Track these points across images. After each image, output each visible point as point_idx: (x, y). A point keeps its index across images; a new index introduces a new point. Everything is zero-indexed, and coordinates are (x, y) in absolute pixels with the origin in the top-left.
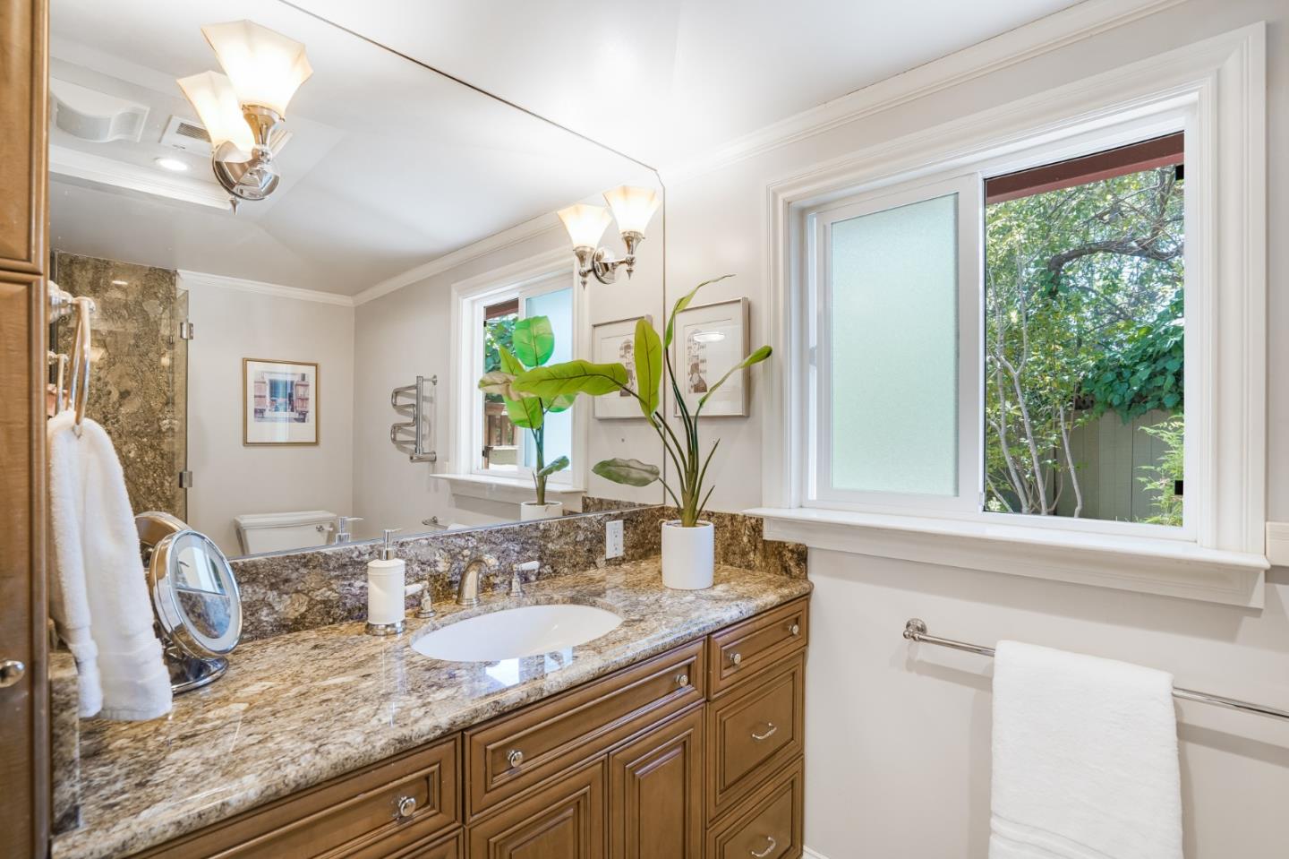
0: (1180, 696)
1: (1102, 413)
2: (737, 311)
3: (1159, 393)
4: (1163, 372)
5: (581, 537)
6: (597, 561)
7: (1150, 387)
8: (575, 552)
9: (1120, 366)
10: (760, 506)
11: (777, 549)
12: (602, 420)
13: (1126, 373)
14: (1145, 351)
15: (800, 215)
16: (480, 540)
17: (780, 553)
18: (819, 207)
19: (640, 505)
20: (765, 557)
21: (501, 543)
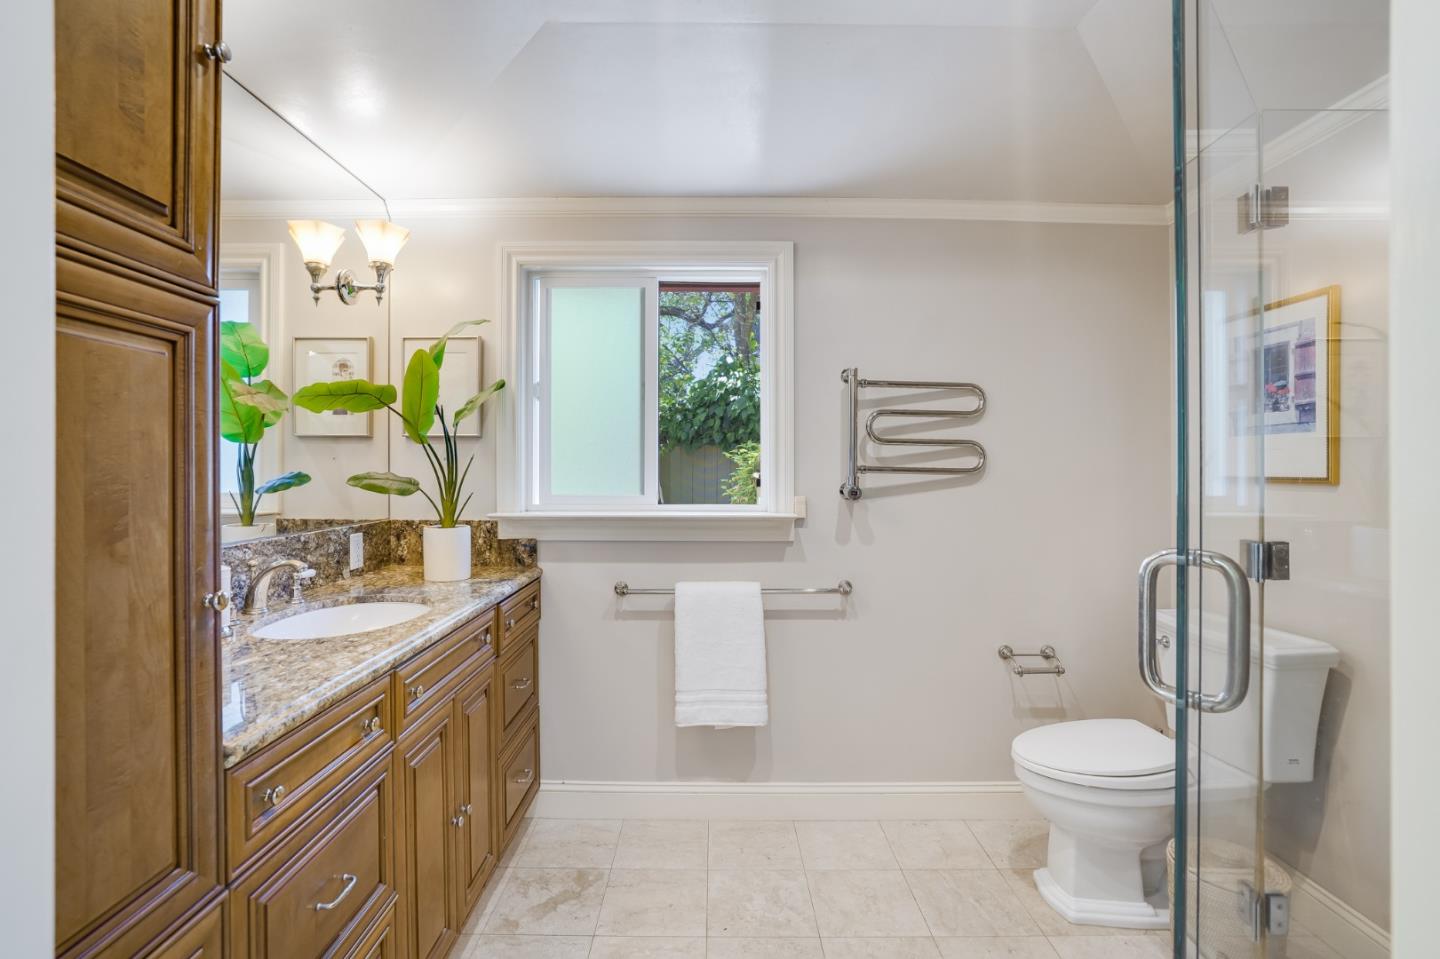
0: (765, 591)
1: (673, 448)
2: (474, 346)
3: (710, 432)
4: (714, 416)
5: (332, 550)
6: (344, 572)
7: (706, 427)
8: (328, 563)
9: (686, 410)
10: (496, 511)
11: (512, 545)
12: (302, 438)
13: (690, 416)
14: (702, 398)
15: (528, 275)
16: (255, 552)
17: (514, 549)
18: (544, 273)
19: (360, 521)
20: (500, 554)
21: (272, 555)
